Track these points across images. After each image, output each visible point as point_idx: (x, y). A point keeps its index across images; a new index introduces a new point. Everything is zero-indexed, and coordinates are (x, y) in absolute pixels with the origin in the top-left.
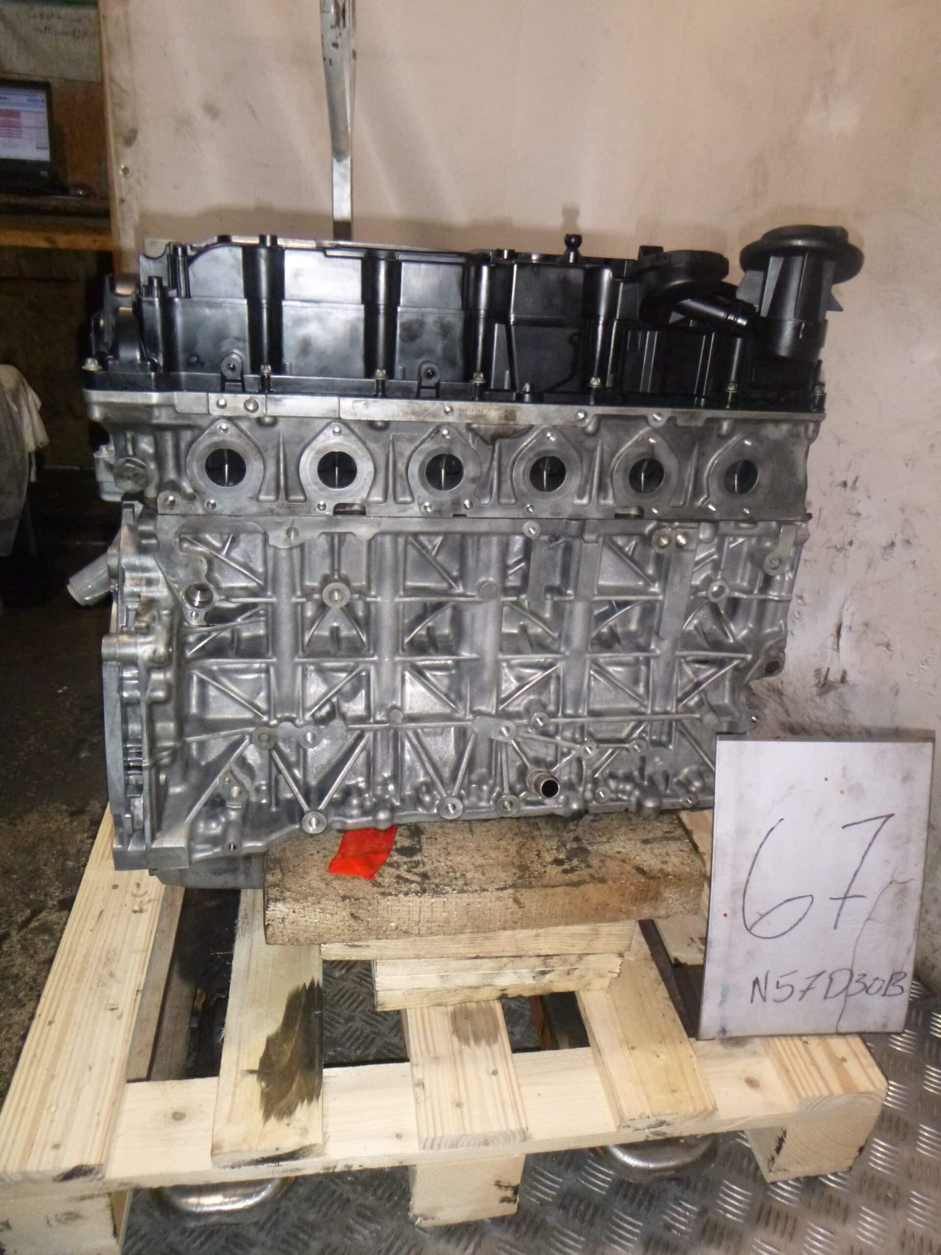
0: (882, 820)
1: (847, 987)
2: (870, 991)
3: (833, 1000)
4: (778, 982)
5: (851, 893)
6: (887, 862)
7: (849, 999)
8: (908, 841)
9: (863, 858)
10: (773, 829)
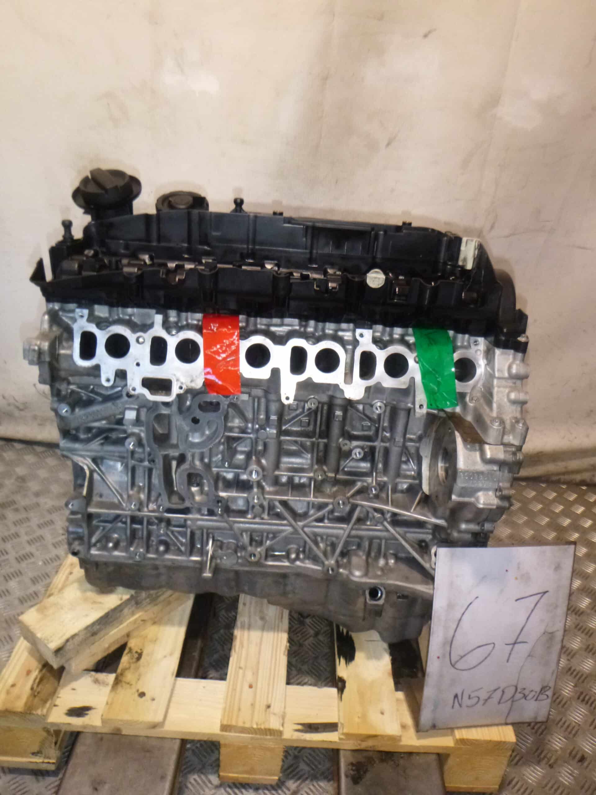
0: (541, 594)
1: (513, 696)
2: (528, 698)
3: (504, 705)
4: (470, 696)
5: (519, 640)
6: (542, 621)
7: (514, 703)
8: (556, 607)
9: (528, 619)
10: (470, 604)
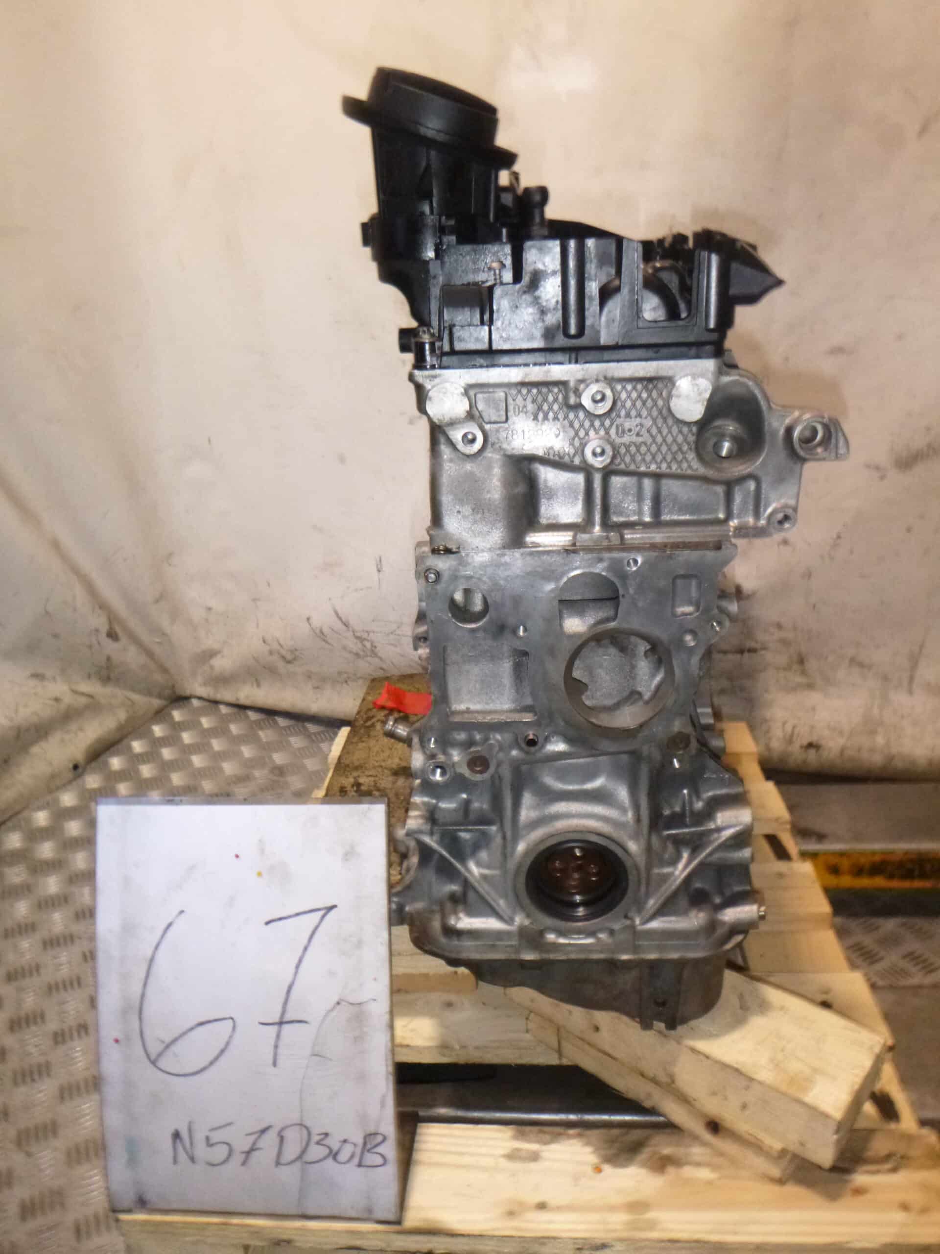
0: (321, 913)
1: (304, 1152)
2: (339, 1158)
3: (288, 1168)
4: (207, 1138)
5: (288, 1017)
6: (332, 973)
7: (308, 1169)
8: (361, 944)
9: (297, 967)
10: (170, 925)
